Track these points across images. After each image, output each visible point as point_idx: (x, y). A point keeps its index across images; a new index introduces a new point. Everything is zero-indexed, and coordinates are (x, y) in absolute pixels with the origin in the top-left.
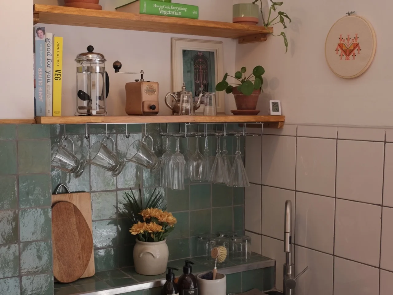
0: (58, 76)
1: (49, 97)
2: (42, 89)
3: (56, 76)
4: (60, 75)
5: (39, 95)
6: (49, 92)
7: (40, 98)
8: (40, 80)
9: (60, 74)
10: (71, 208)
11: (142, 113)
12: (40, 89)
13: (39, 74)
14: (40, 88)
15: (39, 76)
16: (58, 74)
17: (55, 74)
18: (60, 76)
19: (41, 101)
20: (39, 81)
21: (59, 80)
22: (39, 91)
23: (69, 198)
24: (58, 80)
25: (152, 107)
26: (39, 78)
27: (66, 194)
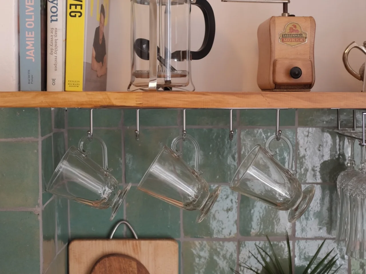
0: (76, 8)
1: (54, 51)
2: (33, 36)
3: (73, 8)
4: (80, 7)
5: (27, 48)
6: (54, 42)
7: (28, 53)
8: (30, 17)
9: (81, 5)
10: (131, 269)
11: (273, 86)
12: (30, 36)
13: (27, 4)
14: (28, 34)
15: (28, 9)
16: (76, 5)
17: (71, 5)
18: (81, 9)
19: (32, 59)
20: (27, 20)
21: (80, 16)
22: (27, 39)
23: (134, 250)
24: (77, 16)
25: (295, 73)
26: (27, 14)
27: (127, 241)
